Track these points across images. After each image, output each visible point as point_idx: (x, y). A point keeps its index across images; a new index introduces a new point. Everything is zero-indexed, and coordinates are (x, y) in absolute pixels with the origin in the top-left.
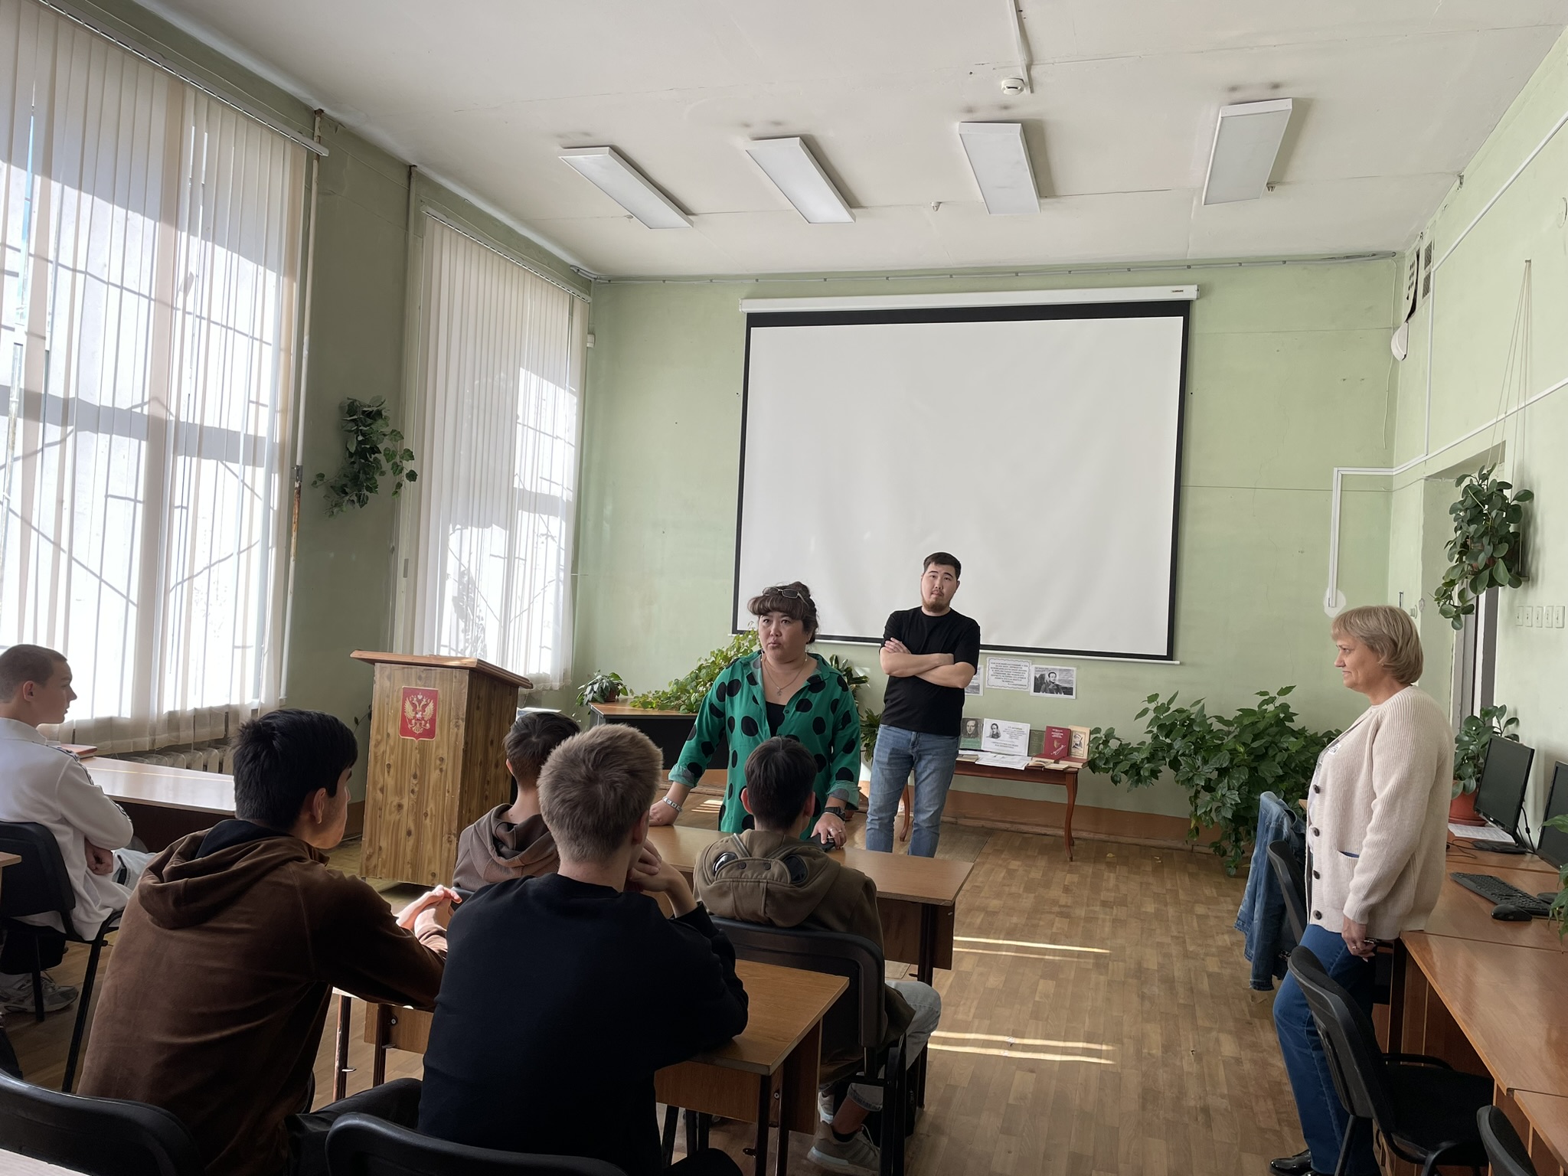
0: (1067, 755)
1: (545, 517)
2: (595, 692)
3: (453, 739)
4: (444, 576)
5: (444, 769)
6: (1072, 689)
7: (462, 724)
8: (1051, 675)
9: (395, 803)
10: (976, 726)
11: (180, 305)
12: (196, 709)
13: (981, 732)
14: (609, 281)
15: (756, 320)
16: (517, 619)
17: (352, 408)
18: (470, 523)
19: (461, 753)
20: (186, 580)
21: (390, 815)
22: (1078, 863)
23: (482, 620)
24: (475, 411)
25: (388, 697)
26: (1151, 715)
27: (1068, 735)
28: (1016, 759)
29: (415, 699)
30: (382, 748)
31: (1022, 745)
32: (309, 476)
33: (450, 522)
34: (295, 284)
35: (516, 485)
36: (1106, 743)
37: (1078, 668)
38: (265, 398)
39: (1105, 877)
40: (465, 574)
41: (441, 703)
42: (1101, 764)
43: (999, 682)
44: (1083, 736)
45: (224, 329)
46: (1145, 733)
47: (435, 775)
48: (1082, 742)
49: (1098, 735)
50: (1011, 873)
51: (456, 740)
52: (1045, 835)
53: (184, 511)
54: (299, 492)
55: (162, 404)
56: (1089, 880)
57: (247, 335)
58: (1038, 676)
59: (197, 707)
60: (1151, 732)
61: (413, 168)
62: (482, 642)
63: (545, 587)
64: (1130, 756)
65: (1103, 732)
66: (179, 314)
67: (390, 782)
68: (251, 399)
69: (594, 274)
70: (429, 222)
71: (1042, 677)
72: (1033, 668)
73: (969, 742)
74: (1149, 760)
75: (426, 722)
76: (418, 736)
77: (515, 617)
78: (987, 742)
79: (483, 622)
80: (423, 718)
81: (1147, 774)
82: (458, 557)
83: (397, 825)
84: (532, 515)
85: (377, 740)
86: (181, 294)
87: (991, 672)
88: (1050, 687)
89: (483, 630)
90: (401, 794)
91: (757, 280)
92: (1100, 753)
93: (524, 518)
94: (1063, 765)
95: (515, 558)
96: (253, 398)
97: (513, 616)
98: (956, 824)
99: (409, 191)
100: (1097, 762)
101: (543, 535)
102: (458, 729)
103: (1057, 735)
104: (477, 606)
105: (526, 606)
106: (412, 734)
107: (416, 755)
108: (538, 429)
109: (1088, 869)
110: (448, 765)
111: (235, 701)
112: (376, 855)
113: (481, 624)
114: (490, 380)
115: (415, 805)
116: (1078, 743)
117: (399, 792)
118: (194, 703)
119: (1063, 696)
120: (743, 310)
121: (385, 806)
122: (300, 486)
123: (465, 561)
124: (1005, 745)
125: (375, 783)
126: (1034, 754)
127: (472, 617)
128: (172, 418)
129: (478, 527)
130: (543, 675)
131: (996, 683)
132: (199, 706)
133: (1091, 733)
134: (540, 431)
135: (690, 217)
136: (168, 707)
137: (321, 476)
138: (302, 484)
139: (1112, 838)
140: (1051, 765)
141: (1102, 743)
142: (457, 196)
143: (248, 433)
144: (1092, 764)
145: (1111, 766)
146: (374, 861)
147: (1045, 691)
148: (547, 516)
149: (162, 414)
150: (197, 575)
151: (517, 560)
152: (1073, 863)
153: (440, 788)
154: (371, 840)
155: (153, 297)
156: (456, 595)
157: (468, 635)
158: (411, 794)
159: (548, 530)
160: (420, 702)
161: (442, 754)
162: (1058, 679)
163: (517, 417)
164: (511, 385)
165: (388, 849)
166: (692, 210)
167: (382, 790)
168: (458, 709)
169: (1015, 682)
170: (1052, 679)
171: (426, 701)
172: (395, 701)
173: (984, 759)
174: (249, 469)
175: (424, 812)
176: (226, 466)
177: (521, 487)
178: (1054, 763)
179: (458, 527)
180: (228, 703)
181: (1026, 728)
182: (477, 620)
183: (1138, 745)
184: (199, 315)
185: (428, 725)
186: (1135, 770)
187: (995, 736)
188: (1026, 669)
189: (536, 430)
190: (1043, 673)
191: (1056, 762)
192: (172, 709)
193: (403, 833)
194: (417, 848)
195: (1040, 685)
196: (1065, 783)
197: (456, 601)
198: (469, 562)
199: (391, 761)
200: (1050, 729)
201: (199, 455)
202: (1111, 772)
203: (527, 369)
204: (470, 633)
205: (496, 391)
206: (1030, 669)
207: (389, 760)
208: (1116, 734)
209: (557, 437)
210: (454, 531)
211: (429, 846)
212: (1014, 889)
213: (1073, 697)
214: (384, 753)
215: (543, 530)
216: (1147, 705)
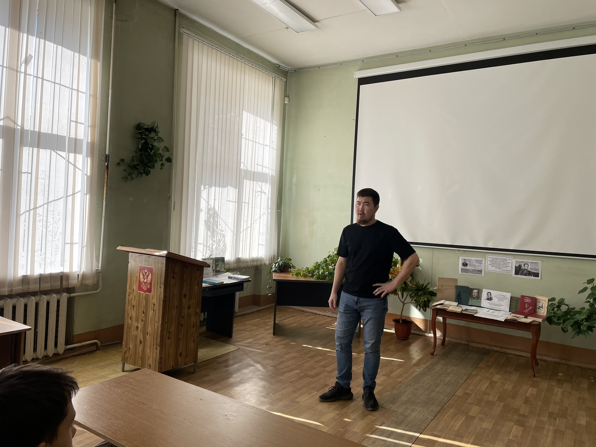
0: (533, 313)
1: (260, 183)
2: (276, 267)
3: (159, 294)
4: (199, 210)
5: (155, 310)
6: (538, 273)
7: (163, 286)
8: (525, 265)
9: (135, 326)
10: (478, 293)
11: (23, 70)
12: (40, 274)
13: (481, 297)
14: (295, 71)
15: (363, 81)
16: (245, 231)
17: (139, 127)
18: (214, 184)
19: (162, 302)
20: (32, 210)
21: (134, 331)
22: (539, 379)
23: (223, 231)
24: (216, 131)
25: (134, 270)
26: (589, 291)
27: (534, 301)
28: (502, 313)
29: (144, 272)
30: (131, 296)
31: (505, 305)
32: (114, 160)
33: (202, 185)
34: (99, 63)
35: (242, 167)
36: (559, 307)
37: (542, 261)
38: (82, 118)
39: (555, 392)
40: (211, 210)
41: (154, 274)
42: (555, 320)
43: (493, 269)
44: (544, 302)
45: (53, 84)
46: (585, 302)
47: (151, 313)
48: (544, 305)
49: (553, 302)
50: (492, 384)
51: (160, 295)
52: (521, 356)
53: (29, 175)
54: (107, 168)
55: (12, 120)
56: (543, 393)
57: (68, 88)
58: (517, 266)
59: (41, 273)
60: (588, 302)
61: (177, 11)
62: (223, 242)
63: (260, 216)
64: (574, 317)
65: (557, 301)
66: (22, 75)
67: (134, 314)
68: (72, 119)
69: (288, 68)
70: (185, 37)
71: (520, 266)
72: (514, 261)
73: (474, 301)
74: (587, 320)
75: (148, 285)
76: (145, 292)
77: (243, 230)
78: (484, 302)
79: (224, 233)
80: (147, 282)
81: (585, 329)
82: (207, 201)
83: (136, 336)
84: (252, 182)
85: (129, 292)
86: (23, 65)
87: (489, 263)
88: (525, 272)
89: (224, 236)
90: (138, 321)
91: (363, 61)
92: (554, 313)
93: (247, 184)
94: (529, 320)
95: (242, 202)
96: (74, 119)
97: (242, 230)
98: (468, 345)
99: (175, 22)
100: (553, 318)
101: (259, 192)
102: (161, 289)
103: (527, 300)
104: (220, 225)
105: (249, 225)
106: (142, 290)
107: (144, 302)
108: (255, 141)
109: (544, 385)
110: (157, 307)
111: (67, 270)
112: (128, 352)
113: (223, 233)
114: (224, 116)
115: (143, 328)
116: (541, 306)
117: (137, 320)
118: (38, 271)
119: (532, 277)
120: (356, 77)
121: (132, 327)
122: (108, 164)
123: (212, 203)
124: (495, 305)
125: (128, 314)
126: (513, 311)
127: (216, 230)
128: (19, 128)
129: (219, 187)
130: (260, 258)
131: (491, 268)
132: (42, 273)
133: (549, 301)
134: (256, 142)
135: (316, 23)
136: (21, 273)
137: (122, 160)
138: (109, 163)
139: (564, 362)
140: (522, 319)
141: (556, 307)
142: (205, 26)
143: (71, 137)
144: (549, 319)
145: (562, 321)
146: (127, 355)
147: (522, 274)
148: (261, 183)
149: (12, 125)
150: (39, 207)
151: (244, 204)
152: (535, 379)
153: (153, 320)
154: (126, 343)
155: (5, 65)
156: (206, 220)
157: (214, 239)
158: (142, 322)
159: (262, 189)
160: (146, 273)
161: (154, 302)
162: (530, 268)
163: (242, 135)
164: (238, 119)
165: (132, 350)
166: (315, 20)
167: (131, 318)
168: (161, 278)
169: (503, 269)
170: (526, 268)
171: (148, 273)
172: (136, 273)
173: (481, 313)
174: (72, 155)
175: (147, 331)
176: (57, 153)
177: (245, 168)
178: (524, 317)
179: (207, 187)
180: (62, 271)
181: (508, 295)
182: (220, 232)
183: (580, 309)
184: (36, 76)
185: (149, 286)
186: (577, 325)
187: (490, 299)
188: (510, 261)
189: (254, 142)
190: (521, 264)
191: (526, 317)
192: (25, 274)
193: (138, 342)
194: (144, 350)
195: (519, 270)
196: (531, 330)
197: (207, 222)
198: (214, 204)
199: (134, 303)
200: (523, 297)
201: (38, 147)
202: (561, 325)
203: (248, 112)
204: (216, 238)
205: (228, 123)
206: (512, 262)
207: (134, 304)
208: (565, 302)
209: (266, 145)
210: (205, 189)
211: (149, 350)
212: (491, 398)
213: (539, 278)
214: (132, 299)
215: (260, 190)
216: (586, 285)
